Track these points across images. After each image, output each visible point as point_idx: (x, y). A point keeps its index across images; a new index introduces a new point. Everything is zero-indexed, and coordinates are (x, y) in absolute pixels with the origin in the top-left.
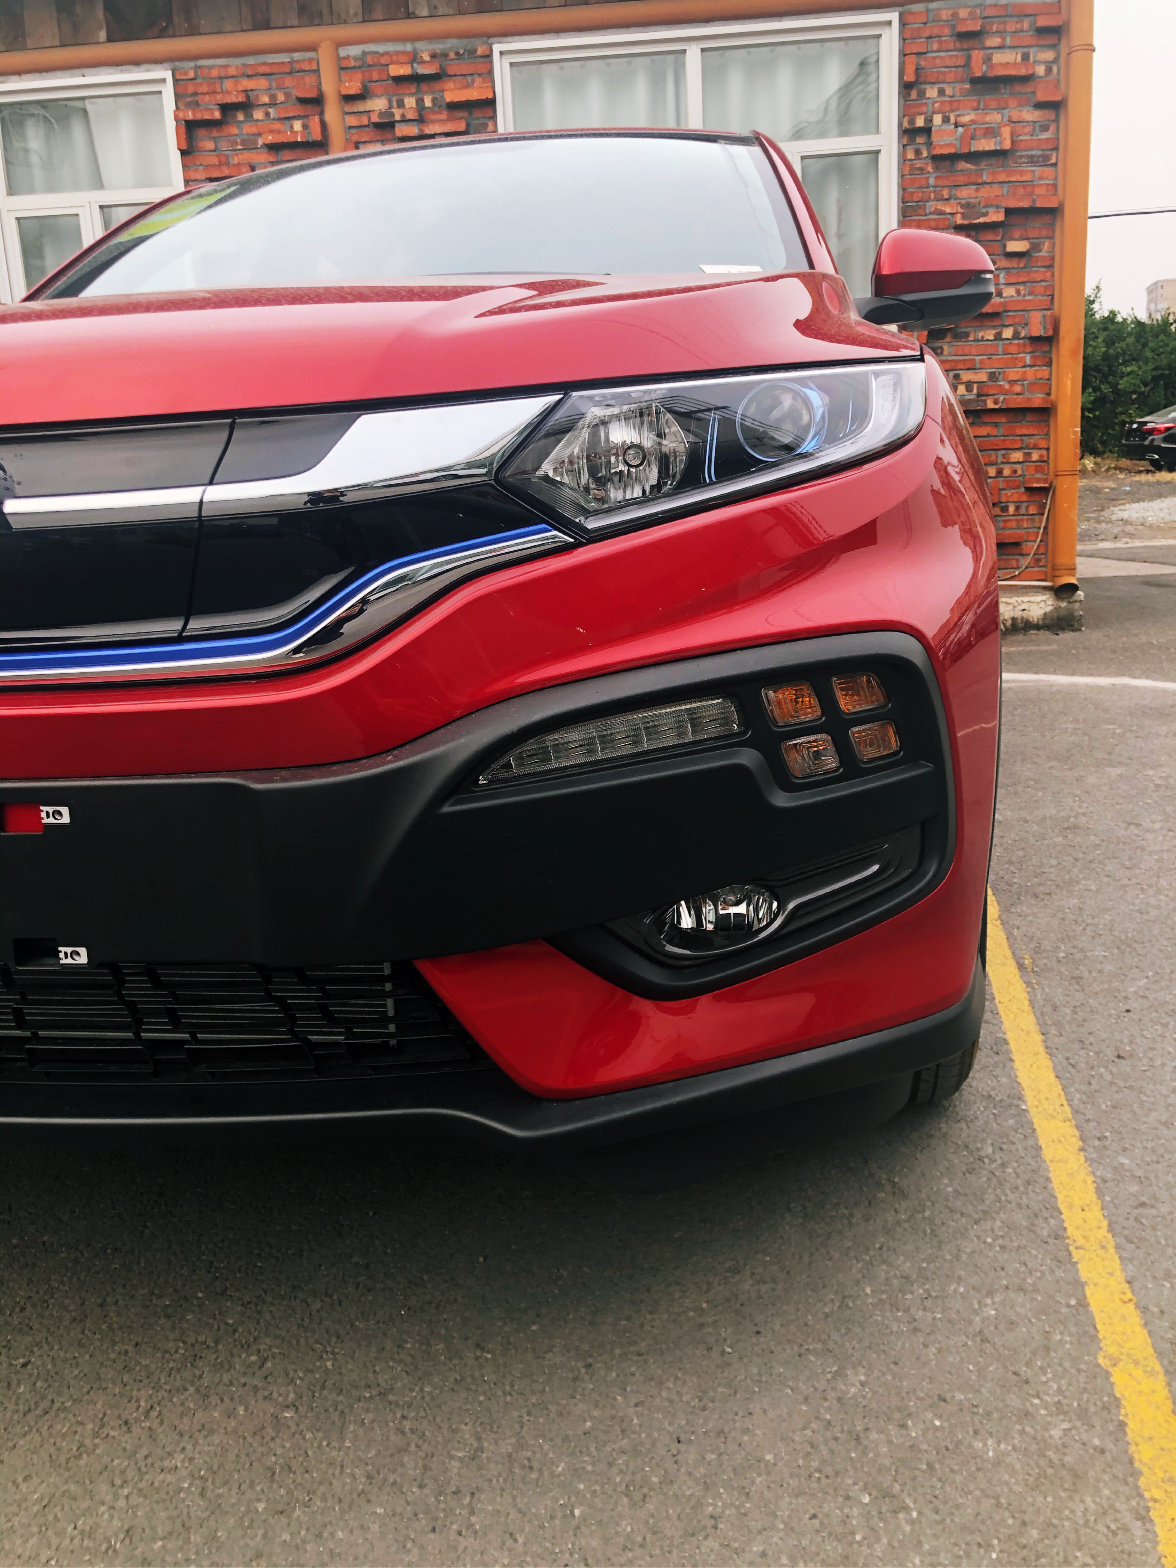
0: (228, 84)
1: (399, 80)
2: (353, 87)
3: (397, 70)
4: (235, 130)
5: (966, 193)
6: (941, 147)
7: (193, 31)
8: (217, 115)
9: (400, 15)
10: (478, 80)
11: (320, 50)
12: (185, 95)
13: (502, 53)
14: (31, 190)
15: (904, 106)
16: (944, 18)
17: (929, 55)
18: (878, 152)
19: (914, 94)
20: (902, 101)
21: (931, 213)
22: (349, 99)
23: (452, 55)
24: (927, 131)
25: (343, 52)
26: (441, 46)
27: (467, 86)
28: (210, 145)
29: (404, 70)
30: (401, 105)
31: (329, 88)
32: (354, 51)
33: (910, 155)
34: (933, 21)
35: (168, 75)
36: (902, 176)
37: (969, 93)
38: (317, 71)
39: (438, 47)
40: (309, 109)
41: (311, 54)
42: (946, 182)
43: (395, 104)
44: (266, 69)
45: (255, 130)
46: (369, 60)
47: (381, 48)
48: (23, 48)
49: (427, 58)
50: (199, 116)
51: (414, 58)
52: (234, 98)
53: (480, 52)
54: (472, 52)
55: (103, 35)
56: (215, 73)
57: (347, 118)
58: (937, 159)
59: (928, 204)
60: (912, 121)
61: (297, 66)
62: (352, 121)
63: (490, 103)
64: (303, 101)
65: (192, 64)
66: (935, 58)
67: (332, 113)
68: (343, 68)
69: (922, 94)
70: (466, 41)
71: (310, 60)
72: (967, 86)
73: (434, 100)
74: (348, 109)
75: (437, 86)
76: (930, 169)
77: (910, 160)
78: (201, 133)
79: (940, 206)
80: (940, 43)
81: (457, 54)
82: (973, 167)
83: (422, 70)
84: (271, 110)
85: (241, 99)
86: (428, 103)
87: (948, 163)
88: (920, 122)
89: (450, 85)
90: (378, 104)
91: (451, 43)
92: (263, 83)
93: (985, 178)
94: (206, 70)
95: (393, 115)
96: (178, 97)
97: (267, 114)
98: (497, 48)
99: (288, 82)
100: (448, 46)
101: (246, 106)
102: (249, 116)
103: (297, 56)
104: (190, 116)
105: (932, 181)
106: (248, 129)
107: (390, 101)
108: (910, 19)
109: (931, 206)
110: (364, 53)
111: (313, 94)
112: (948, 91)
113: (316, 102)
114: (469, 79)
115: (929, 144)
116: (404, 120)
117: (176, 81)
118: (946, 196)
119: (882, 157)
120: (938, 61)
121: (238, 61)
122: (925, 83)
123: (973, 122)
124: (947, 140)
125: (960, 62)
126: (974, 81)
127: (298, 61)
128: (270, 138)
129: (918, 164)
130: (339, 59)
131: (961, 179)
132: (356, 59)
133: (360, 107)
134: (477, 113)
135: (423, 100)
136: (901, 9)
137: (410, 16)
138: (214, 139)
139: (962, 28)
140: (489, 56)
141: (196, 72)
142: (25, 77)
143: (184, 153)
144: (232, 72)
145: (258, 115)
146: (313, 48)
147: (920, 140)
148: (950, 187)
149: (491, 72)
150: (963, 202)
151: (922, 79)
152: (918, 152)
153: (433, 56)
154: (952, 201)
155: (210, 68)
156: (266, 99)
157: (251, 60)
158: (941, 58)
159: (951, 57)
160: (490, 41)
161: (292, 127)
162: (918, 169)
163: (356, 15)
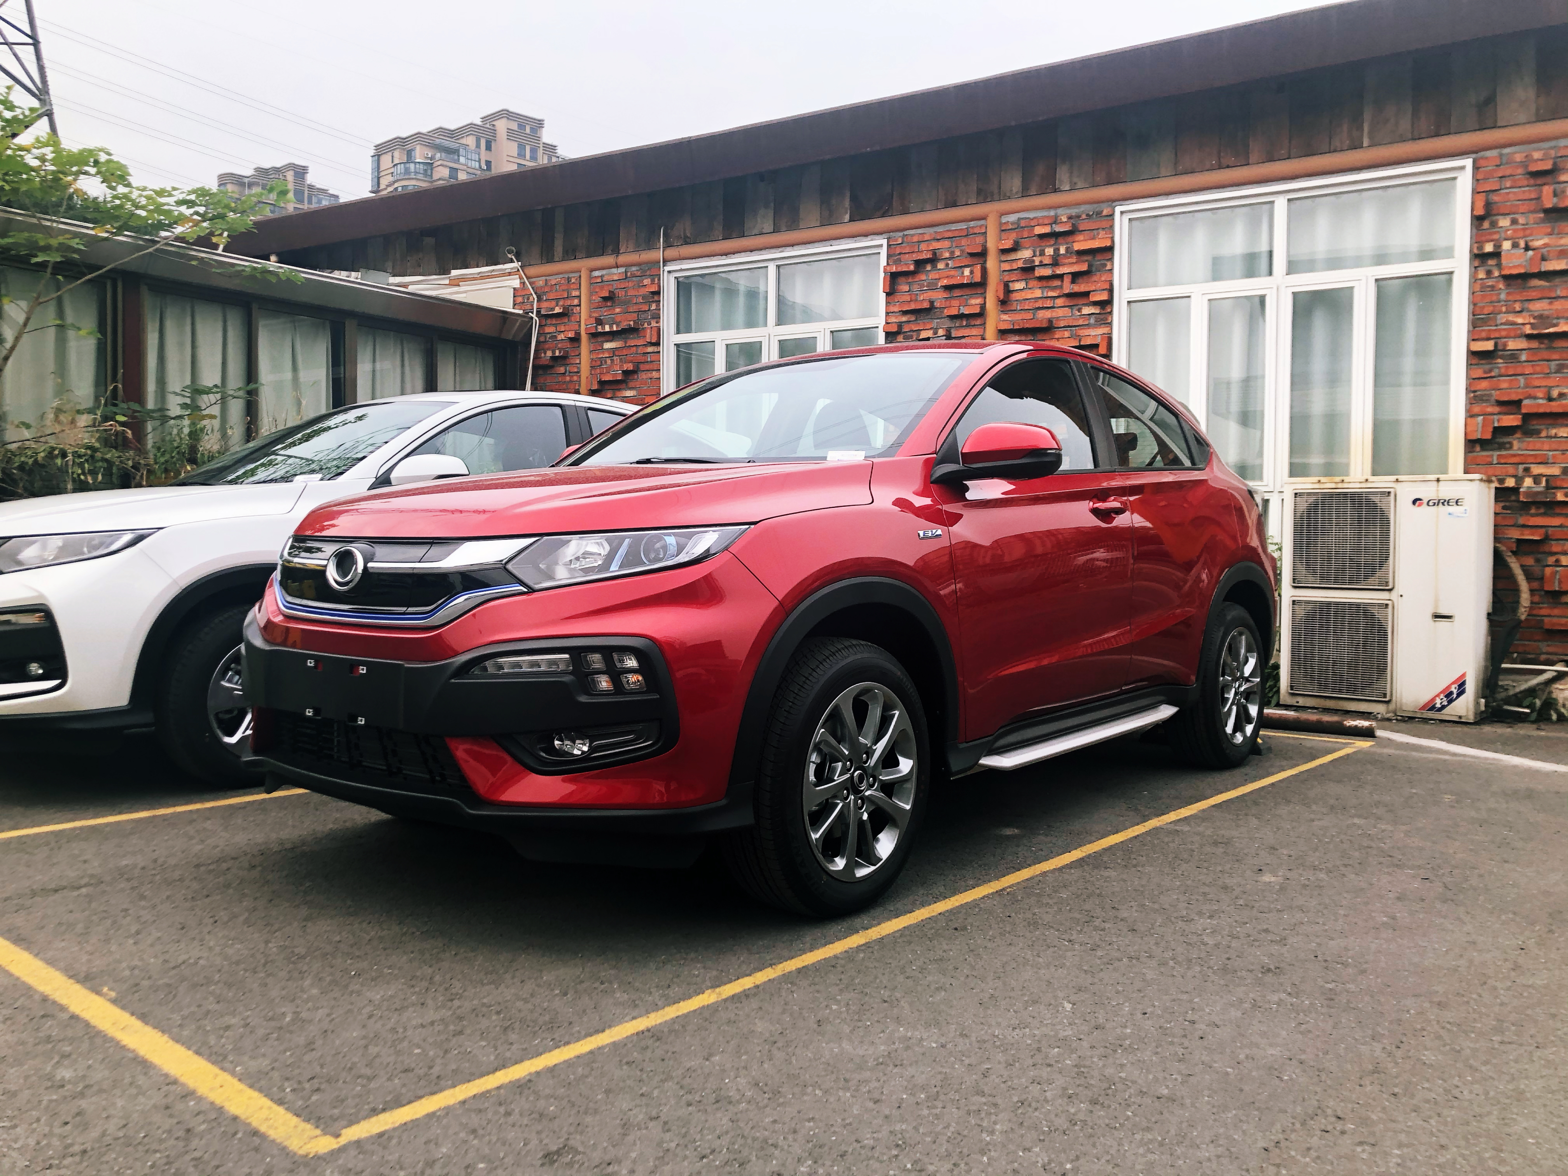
0: (923, 246)
1: (1042, 236)
2: (1008, 244)
3: (1039, 230)
4: (923, 277)
5: (1540, 306)
6: (1510, 268)
7: (905, 212)
8: (912, 268)
9: (1048, 191)
10: (1102, 234)
11: (989, 219)
12: (894, 255)
13: (1122, 213)
14: (793, 322)
15: (1477, 235)
16: (1518, 160)
17: (1502, 191)
18: (1452, 273)
19: (1486, 224)
20: (1475, 230)
21: (1502, 324)
22: (1004, 251)
23: (1084, 216)
24: (1496, 254)
25: (1004, 219)
26: (1077, 210)
27: (1093, 238)
28: (906, 288)
29: (1046, 230)
30: (1042, 253)
31: (992, 245)
32: (1013, 218)
33: (1481, 275)
34: (1507, 163)
35: (884, 242)
36: (1472, 293)
37: (1543, 221)
38: (985, 233)
39: (1074, 211)
40: (975, 260)
41: (982, 222)
42: (1518, 297)
43: (1038, 253)
44: (950, 234)
45: (937, 276)
46: (1023, 224)
47: (1031, 215)
48: (797, 228)
49: (1064, 219)
50: (900, 269)
51: (1055, 221)
52: (925, 256)
53: (1105, 213)
54: (1099, 213)
55: (847, 217)
56: (915, 239)
57: (1002, 265)
58: (1508, 279)
59: (1499, 317)
60: (1481, 248)
61: (971, 231)
62: (1006, 266)
63: (1110, 249)
64: (972, 255)
65: (901, 234)
66: (1508, 193)
67: (991, 263)
68: (1003, 230)
69: (1494, 224)
70: (1095, 206)
71: (981, 226)
72: (1542, 215)
73: (1067, 249)
74: (1004, 258)
75: (1070, 239)
76: (1501, 286)
77: (1481, 279)
78: (902, 280)
79: (1511, 318)
80: (1514, 181)
81: (1088, 215)
82: (1547, 284)
83: (1058, 229)
84: (949, 262)
85: (929, 256)
86: (1062, 251)
87: (1520, 281)
88: (1489, 248)
89: (1081, 237)
90: (1026, 254)
91: (1083, 208)
92: (947, 244)
93: (1559, 293)
94: (909, 237)
95: (1034, 261)
96: (889, 256)
97: (947, 265)
98: (1118, 209)
99: (964, 242)
100: (1082, 209)
101: (933, 260)
102: (934, 267)
103: (972, 224)
104: (894, 270)
105: (1503, 296)
106: (933, 275)
107: (1034, 252)
108: (1482, 163)
109: (1502, 318)
110: (1019, 219)
111: (979, 250)
112: (1521, 220)
113: (982, 255)
114: (1095, 232)
115: (1499, 266)
116: (1042, 265)
117: (889, 246)
118: (1518, 309)
119: (1455, 277)
120: (1511, 196)
121: (931, 230)
122: (1498, 214)
123: (1546, 245)
124: (1516, 262)
125: (1533, 196)
126: (1547, 211)
127: (972, 228)
128: (945, 282)
129: (1490, 282)
130: (1001, 224)
131: (1534, 294)
132: (1012, 224)
133: (1013, 256)
134: (1099, 257)
135: (1059, 249)
136: (1474, 156)
137: (1055, 190)
138: (909, 284)
139: (1534, 168)
140: (1111, 215)
141: (903, 239)
142: (796, 247)
143: (888, 294)
144: (926, 238)
145: (941, 265)
146: (984, 218)
147: (1491, 262)
148: (1522, 301)
149: (1112, 227)
150: (1536, 314)
151: (1494, 212)
152: (1489, 273)
153: (1070, 218)
154: (1524, 314)
155: (913, 235)
156: (947, 255)
157: (940, 229)
158: (1514, 193)
159: (1524, 192)
160: (1114, 204)
161: (963, 273)
162: (1489, 286)
163: (1017, 193)
